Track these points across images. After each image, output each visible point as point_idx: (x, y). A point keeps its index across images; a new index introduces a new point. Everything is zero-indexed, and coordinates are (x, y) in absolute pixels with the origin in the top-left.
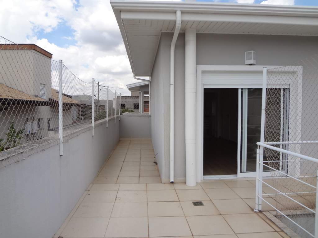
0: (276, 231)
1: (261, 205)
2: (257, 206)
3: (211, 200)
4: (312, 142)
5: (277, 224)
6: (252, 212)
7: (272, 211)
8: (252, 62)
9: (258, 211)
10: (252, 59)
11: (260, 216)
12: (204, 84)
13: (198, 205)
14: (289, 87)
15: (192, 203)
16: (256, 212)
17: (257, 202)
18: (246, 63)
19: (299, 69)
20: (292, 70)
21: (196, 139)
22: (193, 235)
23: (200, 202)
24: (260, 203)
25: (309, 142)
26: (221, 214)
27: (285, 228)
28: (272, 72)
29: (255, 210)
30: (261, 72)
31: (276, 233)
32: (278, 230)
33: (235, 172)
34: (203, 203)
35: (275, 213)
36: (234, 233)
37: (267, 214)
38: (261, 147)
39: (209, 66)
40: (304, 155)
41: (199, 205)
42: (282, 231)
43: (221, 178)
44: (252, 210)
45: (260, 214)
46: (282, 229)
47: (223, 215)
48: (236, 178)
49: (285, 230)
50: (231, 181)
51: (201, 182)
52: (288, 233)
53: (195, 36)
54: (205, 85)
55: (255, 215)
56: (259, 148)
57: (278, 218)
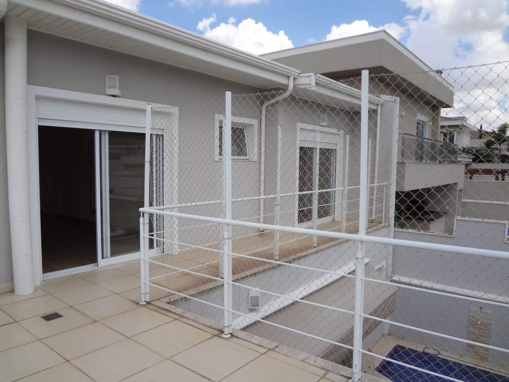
0: (176, 319)
1: (148, 294)
2: (143, 296)
3: (72, 307)
4: (202, 203)
5: (173, 311)
6: (137, 306)
7: (161, 298)
8: (116, 92)
9: (145, 303)
10: (116, 88)
11: (150, 309)
12: (39, 118)
13: (52, 319)
14: (162, 134)
15: (42, 319)
16: (143, 305)
17: (143, 292)
18: (107, 93)
19: (175, 110)
20: (167, 111)
21: (30, 213)
22: (68, 359)
23: (55, 314)
24: (148, 291)
25: (198, 203)
26: (96, 321)
27: (184, 313)
28: (160, 113)
29: (140, 303)
30: (143, 111)
31: (177, 321)
32: (177, 317)
33: (94, 260)
34: (60, 312)
35: (167, 300)
36: (125, 338)
37: (158, 303)
38: (145, 215)
39: (49, 89)
40: (211, 217)
41: (54, 319)
42: (182, 317)
43: (74, 273)
44: (137, 304)
45: (149, 306)
46: (181, 314)
47: (100, 321)
48: (97, 268)
49: (185, 315)
50: (91, 274)
51: (41, 285)
52: (190, 318)
53: (26, 33)
54: (40, 120)
55: (143, 308)
56: (143, 216)
57: (172, 304)
